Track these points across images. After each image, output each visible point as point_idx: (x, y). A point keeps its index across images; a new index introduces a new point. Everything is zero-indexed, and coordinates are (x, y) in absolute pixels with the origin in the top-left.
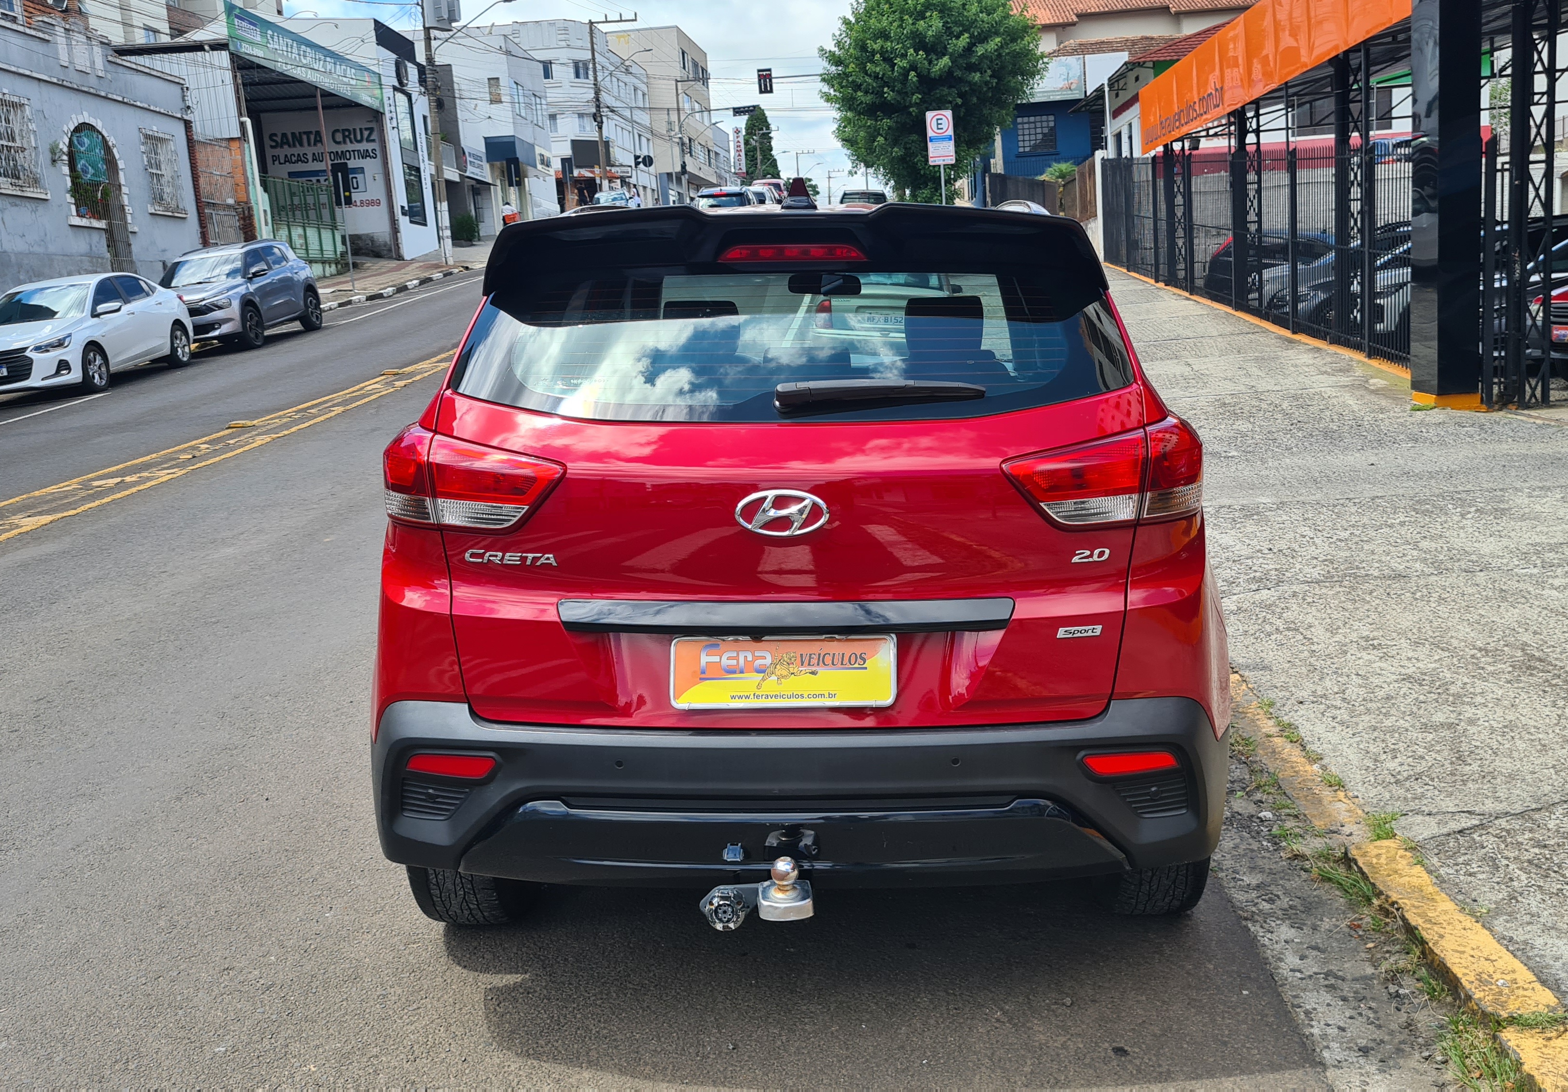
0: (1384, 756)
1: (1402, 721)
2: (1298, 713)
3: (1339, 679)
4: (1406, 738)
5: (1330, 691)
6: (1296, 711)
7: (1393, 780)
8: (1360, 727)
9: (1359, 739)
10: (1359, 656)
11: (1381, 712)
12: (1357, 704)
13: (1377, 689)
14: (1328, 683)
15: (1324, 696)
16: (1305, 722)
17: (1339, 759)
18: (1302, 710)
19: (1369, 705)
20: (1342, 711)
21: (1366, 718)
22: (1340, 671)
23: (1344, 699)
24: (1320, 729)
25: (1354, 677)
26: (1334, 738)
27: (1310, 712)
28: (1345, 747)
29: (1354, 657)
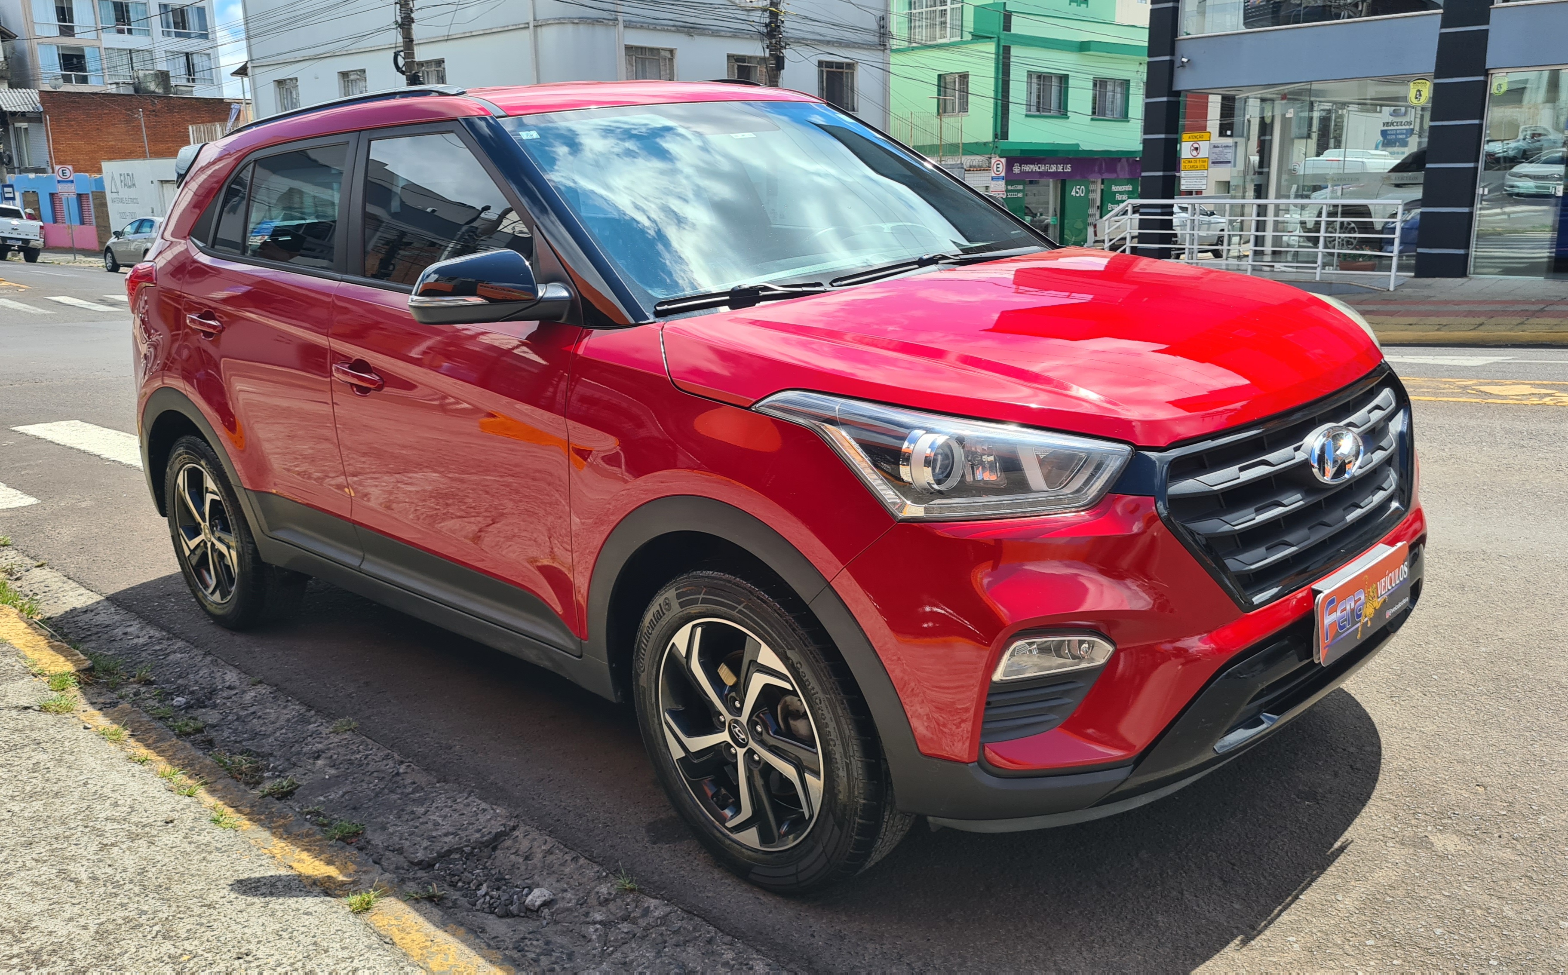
0: (48, 765)
1: (16, 809)
2: (170, 807)
3: (110, 871)
4: (16, 787)
5: (124, 846)
6: (173, 810)
7: (43, 745)
8: (76, 794)
9: (81, 778)
10: (71, 927)
11: (45, 822)
12: (80, 829)
13: (45, 856)
14: (130, 861)
15: (133, 837)
16: (158, 795)
17: (106, 756)
18: (165, 810)
19: (60, 830)
20: (103, 815)
21: (70, 810)
22: (110, 889)
23: (101, 833)
24: (134, 787)
25: (84, 876)
26: (114, 777)
27: (152, 810)
28: (99, 768)
29: (82, 921)
